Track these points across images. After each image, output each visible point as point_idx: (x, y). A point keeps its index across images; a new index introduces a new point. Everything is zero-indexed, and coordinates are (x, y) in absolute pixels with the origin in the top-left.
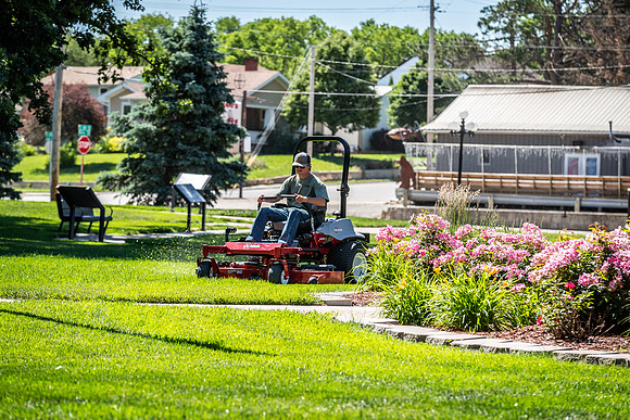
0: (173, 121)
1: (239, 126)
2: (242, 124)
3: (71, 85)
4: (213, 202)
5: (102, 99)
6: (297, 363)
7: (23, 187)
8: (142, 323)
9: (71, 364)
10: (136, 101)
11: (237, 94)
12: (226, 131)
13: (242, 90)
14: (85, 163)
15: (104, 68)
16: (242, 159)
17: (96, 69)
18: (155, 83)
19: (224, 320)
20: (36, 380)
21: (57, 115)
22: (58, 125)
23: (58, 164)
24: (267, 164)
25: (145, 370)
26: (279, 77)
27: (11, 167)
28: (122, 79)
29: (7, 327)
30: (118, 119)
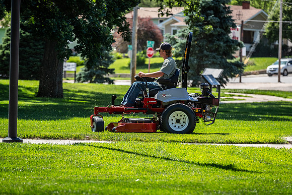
0: (201, 39)
1: (239, 41)
2: (241, 40)
3: (143, 18)
4: (224, 85)
5: (160, 26)
6: (274, 177)
7: (116, 77)
8: (185, 155)
9: (145, 178)
10: (180, 27)
11: (238, 22)
12: (232, 44)
13: (241, 20)
14: (151, 63)
15: (162, 8)
16: (241, 60)
17: (157, 9)
18: (191, 17)
19: (231, 153)
20: (125, 187)
21: (135, 36)
22: (135, 41)
23: (135, 63)
24: (255, 63)
25: (187, 181)
26: (262, 13)
27: (108, 65)
28: (172, 14)
29: (107, 157)
30: (170, 37)
